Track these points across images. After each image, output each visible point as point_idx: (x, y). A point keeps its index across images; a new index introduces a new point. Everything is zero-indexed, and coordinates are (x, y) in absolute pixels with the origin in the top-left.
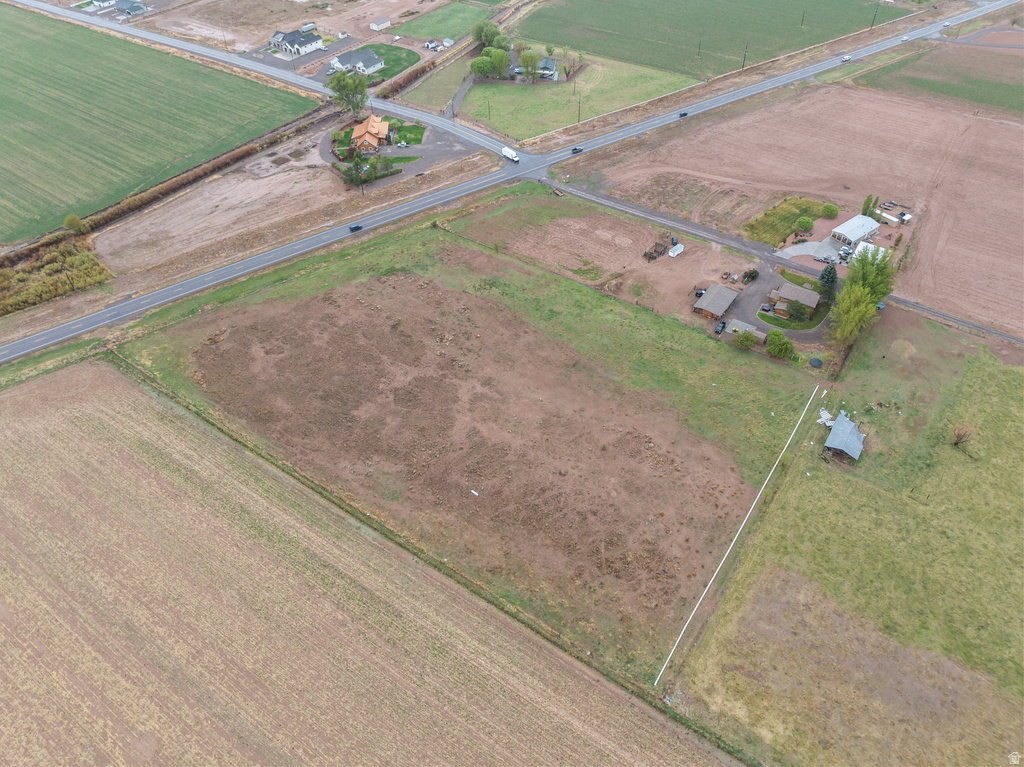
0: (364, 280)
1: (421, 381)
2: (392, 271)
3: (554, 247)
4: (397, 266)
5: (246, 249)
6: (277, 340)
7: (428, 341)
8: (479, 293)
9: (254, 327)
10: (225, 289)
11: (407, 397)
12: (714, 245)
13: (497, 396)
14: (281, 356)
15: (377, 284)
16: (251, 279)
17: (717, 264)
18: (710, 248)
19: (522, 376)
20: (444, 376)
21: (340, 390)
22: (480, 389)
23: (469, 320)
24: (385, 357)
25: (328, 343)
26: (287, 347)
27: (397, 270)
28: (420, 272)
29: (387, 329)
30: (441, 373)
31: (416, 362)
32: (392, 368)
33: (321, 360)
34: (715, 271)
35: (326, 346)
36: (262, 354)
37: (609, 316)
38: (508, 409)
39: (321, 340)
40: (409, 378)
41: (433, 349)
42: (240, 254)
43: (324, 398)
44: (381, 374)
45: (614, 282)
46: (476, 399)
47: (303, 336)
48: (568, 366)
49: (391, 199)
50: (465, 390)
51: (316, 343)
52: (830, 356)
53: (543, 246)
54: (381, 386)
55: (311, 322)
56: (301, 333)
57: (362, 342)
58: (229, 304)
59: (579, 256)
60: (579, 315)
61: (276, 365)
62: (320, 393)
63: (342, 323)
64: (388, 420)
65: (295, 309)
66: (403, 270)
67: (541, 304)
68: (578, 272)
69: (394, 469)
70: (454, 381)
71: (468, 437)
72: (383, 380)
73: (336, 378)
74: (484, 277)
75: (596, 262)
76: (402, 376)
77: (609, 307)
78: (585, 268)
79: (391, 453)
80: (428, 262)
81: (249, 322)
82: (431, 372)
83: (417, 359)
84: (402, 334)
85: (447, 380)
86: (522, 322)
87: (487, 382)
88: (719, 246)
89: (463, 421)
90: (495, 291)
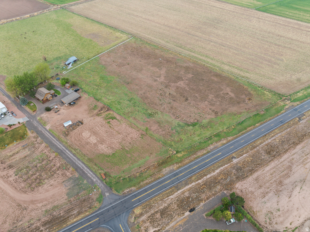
0: (204, 121)
1: (175, 82)
2: (194, 125)
3: (119, 133)
4: (191, 127)
5: (269, 144)
6: (227, 98)
7: (175, 94)
8: (156, 111)
9: (239, 103)
10: (262, 121)
11: (179, 78)
13: (153, 77)
14: (223, 92)
15: (198, 119)
16: (254, 125)
17: (56, 117)
18: (52, 126)
19: (145, 81)
20: (168, 83)
21: (199, 81)
22: (158, 79)
23: (160, 100)
24: (188, 89)
25: (209, 95)
26: (222, 95)
27: (191, 125)
28: (181, 123)
29: (189, 99)
30: (169, 84)
31: (178, 88)
32: (185, 86)
33: (209, 90)
34: (59, 114)
35: (209, 94)
36: (229, 93)
37: (111, 98)
38: (150, 74)
39: (211, 96)
40: (179, 83)
41: (172, 91)
42: (270, 141)
43: (203, 80)
44: (188, 85)
45: (102, 112)
46: (159, 77)
47: (218, 98)
48: (131, 83)
49: (206, 181)
50: (162, 79)
51: (213, 96)
53: (124, 134)
54: (187, 81)
55: (218, 103)
56: (219, 99)
57: (197, 95)
58: (255, 113)
59: (110, 127)
60: (121, 99)
61: (223, 90)
62: (205, 81)
63: (206, 102)
64: (183, 73)
65: (227, 109)
66: (189, 125)
67: (133, 104)
68: (113, 118)
69: (179, 64)
70: (165, 81)
71: (162, 69)
72: (187, 83)
73: (202, 84)
74: (153, 118)
75: (104, 122)
76: (181, 84)
77: (109, 101)
78: (111, 120)
79: (181, 67)
80: (178, 129)
81: (241, 105)
82: (173, 84)
83: (177, 88)
84: (184, 97)
85: (167, 82)
86: (142, 98)
87: (156, 81)
88: (47, 127)
89: (163, 72)
90: (149, 112)
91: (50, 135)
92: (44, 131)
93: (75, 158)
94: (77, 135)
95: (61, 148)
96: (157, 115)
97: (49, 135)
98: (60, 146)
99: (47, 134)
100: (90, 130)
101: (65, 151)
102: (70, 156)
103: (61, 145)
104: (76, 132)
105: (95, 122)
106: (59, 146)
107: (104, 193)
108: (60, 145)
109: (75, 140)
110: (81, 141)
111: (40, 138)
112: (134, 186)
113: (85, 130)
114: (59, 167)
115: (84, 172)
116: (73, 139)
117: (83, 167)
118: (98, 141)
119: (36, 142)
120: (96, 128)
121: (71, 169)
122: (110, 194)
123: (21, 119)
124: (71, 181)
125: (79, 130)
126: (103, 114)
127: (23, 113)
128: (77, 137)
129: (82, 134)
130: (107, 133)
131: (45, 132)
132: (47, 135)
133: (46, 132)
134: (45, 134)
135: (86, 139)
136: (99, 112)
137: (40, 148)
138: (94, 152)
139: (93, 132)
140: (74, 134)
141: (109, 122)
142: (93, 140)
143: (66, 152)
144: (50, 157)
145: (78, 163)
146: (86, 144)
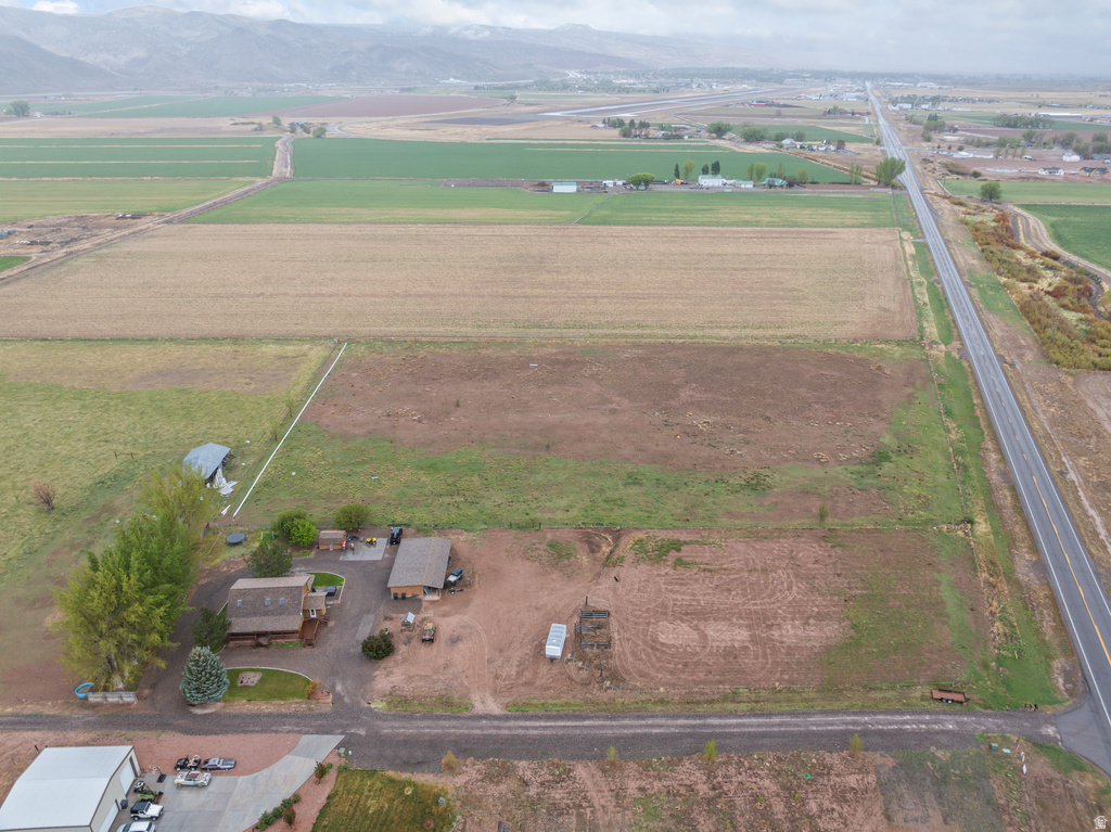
0: (885, 440)
1: (669, 396)
2: (883, 457)
3: (765, 570)
4: (889, 465)
5: (1051, 422)
6: (835, 382)
7: (718, 419)
8: (750, 472)
9: (874, 382)
11: (665, 386)
12: (494, 707)
13: (591, 407)
14: (808, 376)
15: (866, 442)
16: (973, 404)
17: (460, 656)
18: (496, 693)
19: (589, 424)
20: (657, 404)
22: (613, 406)
23: (711, 446)
24: (729, 399)
25: (794, 392)
26: (818, 381)
27: (881, 461)
28: (853, 468)
30: (664, 405)
31: (699, 405)
32: (708, 396)
34: (454, 640)
35: (792, 390)
36: (822, 373)
37: (563, 503)
38: (570, 404)
39: (803, 392)
40: (682, 395)
41: (702, 416)
44: (710, 390)
45: (606, 549)
46: (607, 401)
47: (824, 390)
48: (554, 444)
50: (624, 402)
51: (804, 389)
52: (212, 560)
53: (781, 564)
54: (695, 385)
55: (841, 398)
56: (828, 390)
59: (708, 570)
60: (601, 492)
61: (799, 371)
63: (816, 406)
64: (653, 373)
66: (876, 464)
67: (662, 486)
68: (677, 546)
69: (605, 359)
70: (644, 404)
71: (578, 383)
72: (701, 388)
74: (776, 490)
75: (668, 570)
76: (691, 395)
77: (573, 513)
78: (674, 554)
80: (871, 481)
81: (885, 383)
82: (674, 403)
85: (651, 403)
86: (655, 462)
87: (613, 412)
88: (479, 708)
89: (595, 387)
90: (737, 481)
91: (549, 724)
92: (499, 728)
93: (776, 720)
94: (647, 655)
95: (673, 730)
96: (768, 479)
97: (543, 724)
98: (661, 726)
99: (526, 728)
100: (665, 614)
101: (705, 726)
102: (752, 726)
103: (662, 721)
104: (627, 651)
105: (637, 586)
106: (655, 731)
107: (1041, 736)
108: (650, 722)
109: (672, 673)
110: (697, 664)
111: (523, 764)
112: (1050, 657)
113: (648, 624)
114: (784, 788)
115: (882, 733)
116: (660, 676)
117: (855, 723)
118: (749, 627)
119: (533, 791)
120: (676, 600)
121: (834, 759)
122: (1052, 724)
123: (288, 758)
124: (902, 789)
125: (627, 635)
126: (619, 552)
127: (252, 732)
128: (659, 660)
129: (663, 644)
130: (729, 590)
131: (509, 728)
132: (535, 732)
133: (512, 723)
134: (521, 732)
135: (704, 647)
136: (599, 555)
137: (592, 794)
138: (799, 663)
139: (687, 614)
140: (631, 659)
141: (679, 562)
142: (727, 635)
143: (713, 726)
144: (690, 788)
145: (817, 725)
146: (731, 659)
